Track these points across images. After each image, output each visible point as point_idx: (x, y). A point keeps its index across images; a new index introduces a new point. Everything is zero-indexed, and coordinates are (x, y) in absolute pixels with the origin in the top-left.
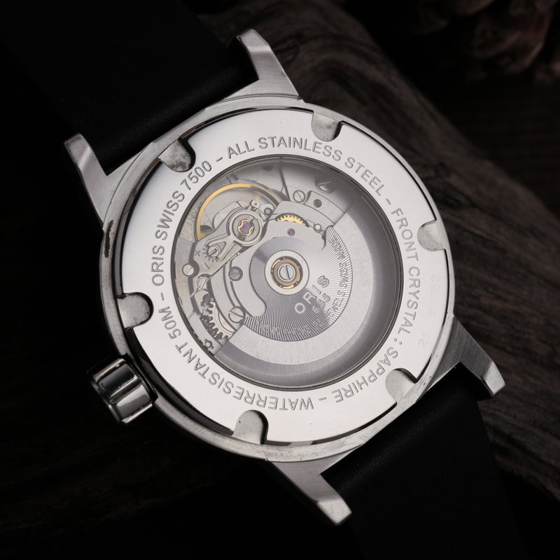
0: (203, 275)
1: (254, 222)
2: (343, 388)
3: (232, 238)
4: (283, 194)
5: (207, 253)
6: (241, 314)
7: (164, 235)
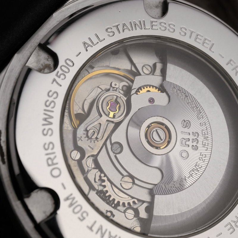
0: (89, 157)
1: (119, 100)
2: (232, 221)
3: (104, 118)
4: (133, 71)
5: (87, 136)
6: (131, 180)
7: (50, 132)
